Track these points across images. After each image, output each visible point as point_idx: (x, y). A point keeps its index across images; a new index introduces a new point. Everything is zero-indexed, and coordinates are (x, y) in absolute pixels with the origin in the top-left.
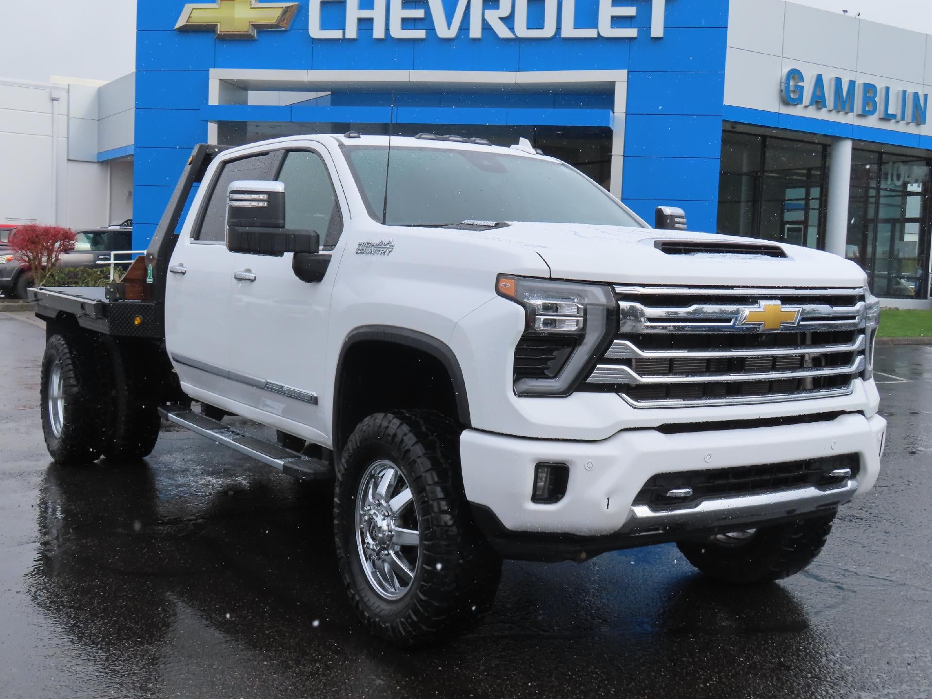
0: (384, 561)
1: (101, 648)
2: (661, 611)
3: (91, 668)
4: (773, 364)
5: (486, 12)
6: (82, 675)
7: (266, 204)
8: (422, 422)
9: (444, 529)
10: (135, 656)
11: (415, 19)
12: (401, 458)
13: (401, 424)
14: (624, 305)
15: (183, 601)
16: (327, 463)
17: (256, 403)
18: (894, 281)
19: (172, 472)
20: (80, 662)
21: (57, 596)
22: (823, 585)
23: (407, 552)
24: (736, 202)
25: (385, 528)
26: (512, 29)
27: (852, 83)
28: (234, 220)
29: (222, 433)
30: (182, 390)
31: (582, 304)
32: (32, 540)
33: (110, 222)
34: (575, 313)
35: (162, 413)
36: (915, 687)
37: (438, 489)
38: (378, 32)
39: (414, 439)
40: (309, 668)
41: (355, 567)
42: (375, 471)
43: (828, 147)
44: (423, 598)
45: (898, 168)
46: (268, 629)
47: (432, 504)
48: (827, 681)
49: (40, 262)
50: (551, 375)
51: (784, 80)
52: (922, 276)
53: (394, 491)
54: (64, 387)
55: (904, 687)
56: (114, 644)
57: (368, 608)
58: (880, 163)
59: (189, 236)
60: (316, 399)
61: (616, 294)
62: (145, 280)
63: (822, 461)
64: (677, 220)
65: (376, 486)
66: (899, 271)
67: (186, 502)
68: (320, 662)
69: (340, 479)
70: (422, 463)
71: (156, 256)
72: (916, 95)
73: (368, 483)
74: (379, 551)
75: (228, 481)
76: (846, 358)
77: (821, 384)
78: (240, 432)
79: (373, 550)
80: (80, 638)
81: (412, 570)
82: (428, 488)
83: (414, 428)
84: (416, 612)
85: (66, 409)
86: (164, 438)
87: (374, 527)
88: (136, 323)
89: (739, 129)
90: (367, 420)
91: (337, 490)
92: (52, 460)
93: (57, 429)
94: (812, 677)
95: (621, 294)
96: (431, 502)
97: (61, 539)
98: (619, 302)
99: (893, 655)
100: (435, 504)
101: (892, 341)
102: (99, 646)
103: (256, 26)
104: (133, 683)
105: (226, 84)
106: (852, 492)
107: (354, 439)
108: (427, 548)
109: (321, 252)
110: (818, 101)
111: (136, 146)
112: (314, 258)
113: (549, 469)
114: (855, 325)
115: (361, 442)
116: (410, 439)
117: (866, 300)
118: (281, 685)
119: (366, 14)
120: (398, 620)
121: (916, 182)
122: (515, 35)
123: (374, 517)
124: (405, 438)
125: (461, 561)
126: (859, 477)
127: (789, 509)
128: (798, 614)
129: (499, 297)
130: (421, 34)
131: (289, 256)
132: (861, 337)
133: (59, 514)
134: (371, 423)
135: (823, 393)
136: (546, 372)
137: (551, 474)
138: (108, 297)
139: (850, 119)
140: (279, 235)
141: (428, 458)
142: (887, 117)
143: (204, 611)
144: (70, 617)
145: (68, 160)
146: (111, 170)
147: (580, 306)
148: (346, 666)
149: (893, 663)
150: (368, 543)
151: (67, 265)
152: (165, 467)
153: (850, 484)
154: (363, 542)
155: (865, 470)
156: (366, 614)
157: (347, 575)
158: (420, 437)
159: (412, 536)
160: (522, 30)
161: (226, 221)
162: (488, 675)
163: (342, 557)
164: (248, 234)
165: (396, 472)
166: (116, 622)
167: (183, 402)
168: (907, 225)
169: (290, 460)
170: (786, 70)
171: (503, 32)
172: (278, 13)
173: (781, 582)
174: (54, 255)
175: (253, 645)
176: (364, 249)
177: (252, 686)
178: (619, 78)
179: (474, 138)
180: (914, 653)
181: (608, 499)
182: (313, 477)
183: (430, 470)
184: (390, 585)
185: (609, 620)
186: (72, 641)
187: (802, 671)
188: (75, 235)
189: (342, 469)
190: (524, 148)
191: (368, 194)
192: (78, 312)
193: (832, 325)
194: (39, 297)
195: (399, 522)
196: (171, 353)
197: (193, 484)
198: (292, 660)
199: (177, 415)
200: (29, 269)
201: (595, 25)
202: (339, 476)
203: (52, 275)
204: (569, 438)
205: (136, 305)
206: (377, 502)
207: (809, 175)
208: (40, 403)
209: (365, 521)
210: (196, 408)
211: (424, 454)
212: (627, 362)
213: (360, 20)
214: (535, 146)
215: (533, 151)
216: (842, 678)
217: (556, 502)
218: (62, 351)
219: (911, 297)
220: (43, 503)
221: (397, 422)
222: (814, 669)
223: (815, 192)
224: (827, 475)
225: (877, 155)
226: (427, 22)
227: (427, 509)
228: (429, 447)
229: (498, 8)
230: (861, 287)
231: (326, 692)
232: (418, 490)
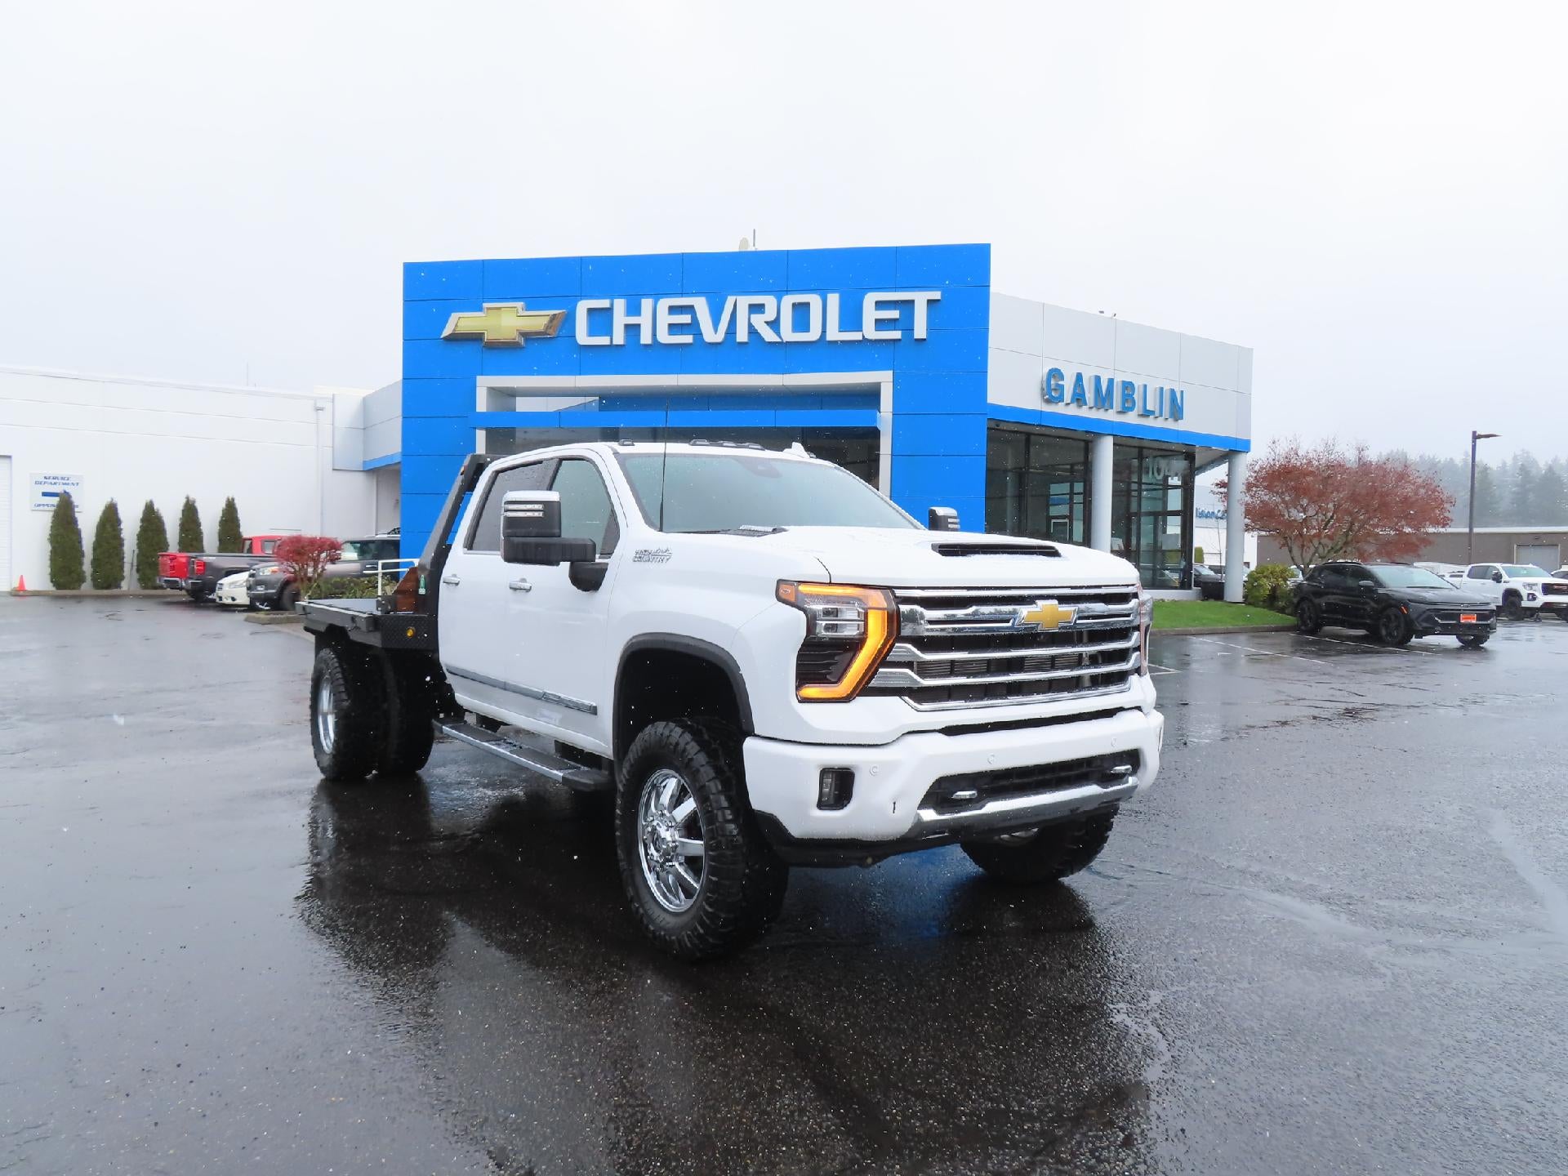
0: (668, 873)
1: (379, 974)
2: (948, 913)
3: (369, 995)
4: (1052, 663)
5: (752, 316)
6: (360, 1002)
7: (541, 514)
8: (704, 730)
9: (730, 838)
10: (414, 980)
11: (682, 325)
12: (684, 767)
13: (683, 733)
14: (904, 608)
15: (462, 920)
16: (607, 773)
17: (531, 713)
18: (1158, 573)
19: (447, 786)
20: (357, 988)
21: (331, 919)
22: (1107, 882)
23: (692, 863)
24: (1001, 498)
25: (669, 839)
26: (778, 333)
27: (1111, 381)
28: (509, 531)
29: (499, 745)
30: (456, 701)
31: (863, 609)
32: (304, 861)
33: (377, 531)
34: (857, 618)
35: (436, 726)
36: (1203, 984)
37: (723, 798)
38: (646, 338)
39: (697, 748)
40: (593, 988)
41: (638, 879)
42: (657, 781)
43: (1090, 444)
44: (710, 910)
45: (1158, 463)
46: (551, 946)
47: (717, 814)
48: (1116, 981)
49: (306, 574)
50: (833, 680)
51: (1045, 379)
52: (1185, 566)
53: (677, 801)
54: (335, 701)
55: (1192, 983)
56: (392, 968)
57: (652, 921)
58: (1141, 457)
59: (462, 545)
60: (595, 708)
61: (896, 597)
62: (418, 591)
63: (1102, 758)
64: (950, 520)
65: (658, 796)
66: (1163, 562)
67: (462, 816)
68: (605, 979)
69: (622, 789)
70: (705, 772)
71: (428, 567)
72: (1173, 392)
73: (650, 793)
74: (664, 863)
75: (505, 793)
76: (1122, 655)
77: (1098, 681)
78: (517, 744)
79: (657, 862)
80: (357, 963)
81: (697, 881)
82: (711, 797)
83: (696, 735)
84: (702, 923)
85: (337, 724)
86: (438, 751)
87: (657, 839)
88: (409, 635)
89: (1003, 426)
90: (649, 729)
91: (619, 801)
92: (322, 776)
93: (328, 742)
94: (1102, 977)
95: (901, 597)
96: (715, 811)
97: (333, 859)
98: (900, 606)
99: (1180, 952)
100: (720, 813)
101: (1160, 632)
102: (377, 971)
103: (525, 335)
104: (413, 1009)
105: (493, 391)
106: (1134, 788)
107: (636, 748)
108: (712, 859)
109: (597, 561)
110: (1079, 399)
111: (405, 454)
112: (590, 567)
113: (834, 775)
114: (1130, 622)
115: (643, 751)
116: (693, 748)
117: (1139, 596)
118: (566, 1005)
119: (633, 320)
120: (683, 933)
121: (1176, 475)
122: (780, 337)
123: (658, 828)
124: (688, 747)
125: (747, 871)
126: (1139, 774)
127: (1071, 807)
128: (1084, 912)
129: (780, 603)
130: (688, 339)
131: (565, 566)
132: (1136, 634)
133: (330, 834)
134: (653, 732)
135: (1102, 690)
136: (828, 677)
137: (836, 780)
138: (379, 609)
139: (1111, 416)
140: (554, 545)
141: (711, 766)
142: (1146, 414)
143: (484, 930)
144: (346, 941)
145: (334, 470)
146: (377, 479)
147: (860, 610)
148: (632, 983)
149: (1180, 959)
150: (652, 855)
151: (334, 575)
152: (440, 780)
153: (1131, 780)
154: (647, 854)
155: (1145, 766)
156: (652, 928)
157: (630, 889)
158: (704, 746)
159: (696, 846)
160: (788, 334)
161: (501, 532)
162: (777, 986)
163: (625, 870)
164: (524, 544)
165: (679, 781)
166: (394, 944)
167: (456, 713)
168: (1169, 518)
169: (570, 771)
170: (1046, 370)
171: (769, 335)
172: (545, 321)
173: (1066, 880)
174: (320, 566)
175: (536, 964)
176: (643, 556)
177: (536, 1008)
178: (884, 379)
179: (747, 444)
180: (1201, 949)
181: (895, 803)
182: (593, 788)
183: (713, 778)
184: (674, 896)
185: (896, 925)
186: (349, 967)
187: (1090, 971)
188: (342, 545)
189: (624, 780)
190: (797, 451)
191: (644, 501)
192: (348, 625)
193: (1108, 622)
194: (308, 610)
195: (683, 833)
196: (446, 665)
197: (468, 796)
198: (576, 978)
199: (452, 728)
200: (295, 580)
201: (859, 328)
202: (620, 787)
203: (318, 586)
204: (853, 743)
205: (408, 617)
206: (660, 813)
207: (1072, 471)
208: (309, 718)
209: (648, 832)
210: (470, 719)
211: (708, 763)
212: (909, 665)
213: (627, 326)
214: (808, 449)
215: (805, 454)
216: (1131, 977)
217: (842, 808)
218: (332, 664)
219: (1176, 588)
220: (314, 823)
221: (679, 730)
222: (1103, 969)
223: (1079, 487)
224: (1108, 772)
225: (1137, 450)
226: (693, 327)
227: (711, 819)
228: (712, 755)
229: (763, 313)
230: (1133, 585)
231: (614, 1011)
232: (702, 798)
